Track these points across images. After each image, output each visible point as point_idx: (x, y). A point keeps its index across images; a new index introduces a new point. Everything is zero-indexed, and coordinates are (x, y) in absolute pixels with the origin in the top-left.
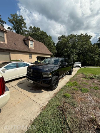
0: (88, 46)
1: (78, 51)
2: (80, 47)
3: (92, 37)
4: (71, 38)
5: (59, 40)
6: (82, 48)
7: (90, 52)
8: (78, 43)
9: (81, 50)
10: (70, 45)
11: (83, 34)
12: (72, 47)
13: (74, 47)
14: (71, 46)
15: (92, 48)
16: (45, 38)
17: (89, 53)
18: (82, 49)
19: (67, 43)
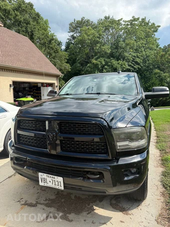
0: (152, 52)
1: (129, 65)
2: (134, 54)
3: (159, 26)
4: (107, 29)
5: (72, 34)
6: (138, 57)
7: (159, 68)
8: (127, 41)
9: (137, 63)
10: (107, 49)
11: (138, 19)
12: (112, 55)
13: (118, 54)
14: (109, 51)
15: (162, 56)
16: (31, 23)
17: (157, 71)
18: (138, 60)
19: (98, 42)
